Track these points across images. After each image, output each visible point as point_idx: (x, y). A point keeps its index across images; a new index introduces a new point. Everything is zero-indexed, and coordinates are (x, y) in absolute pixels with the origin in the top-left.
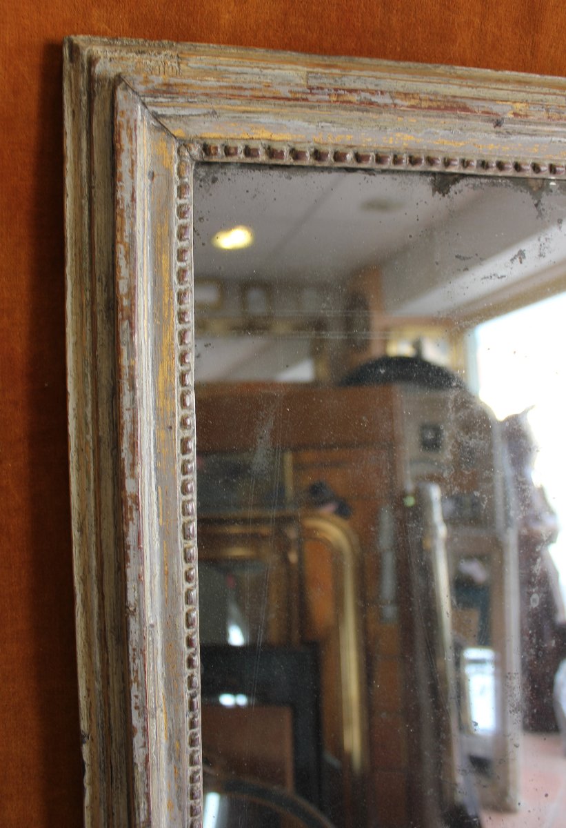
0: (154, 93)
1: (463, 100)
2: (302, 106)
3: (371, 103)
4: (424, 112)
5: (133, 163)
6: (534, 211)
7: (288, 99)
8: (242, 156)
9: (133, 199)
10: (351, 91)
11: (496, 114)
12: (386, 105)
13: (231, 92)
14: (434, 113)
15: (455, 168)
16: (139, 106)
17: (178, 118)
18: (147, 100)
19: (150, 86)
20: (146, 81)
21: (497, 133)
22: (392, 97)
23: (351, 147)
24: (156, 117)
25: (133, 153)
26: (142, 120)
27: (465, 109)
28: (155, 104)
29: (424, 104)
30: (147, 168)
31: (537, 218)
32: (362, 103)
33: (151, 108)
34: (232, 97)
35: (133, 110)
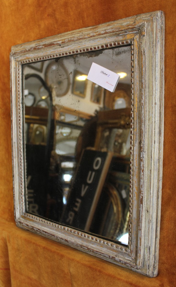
0: (13, 55)
1: (53, 43)
2: (30, 52)
3: (39, 48)
4: (47, 47)
5: (11, 67)
6: (73, 62)
7: (28, 51)
8: (26, 62)
9: (11, 73)
10: (36, 47)
11: (59, 44)
12: (41, 48)
13: (21, 52)
14: (49, 47)
15: (58, 56)
16: (12, 58)
17: (17, 58)
18: (13, 56)
19: (13, 54)
20: (12, 53)
21: (61, 47)
22: (42, 46)
23: (38, 57)
24: (15, 58)
25: (11, 65)
26: (13, 59)
27: (53, 44)
28: (14, 56)
29: (47, 46)
30: (14, 67)
31: (75, 64)
32: (38, 48)
33: (14, 57)
34: (22, 53)
35: (11, 58)
